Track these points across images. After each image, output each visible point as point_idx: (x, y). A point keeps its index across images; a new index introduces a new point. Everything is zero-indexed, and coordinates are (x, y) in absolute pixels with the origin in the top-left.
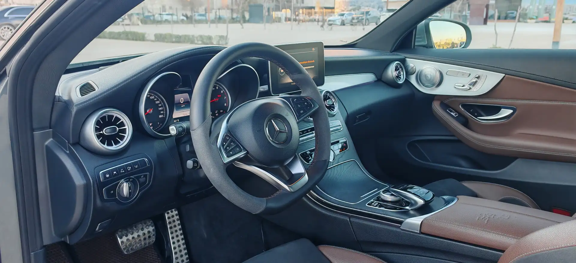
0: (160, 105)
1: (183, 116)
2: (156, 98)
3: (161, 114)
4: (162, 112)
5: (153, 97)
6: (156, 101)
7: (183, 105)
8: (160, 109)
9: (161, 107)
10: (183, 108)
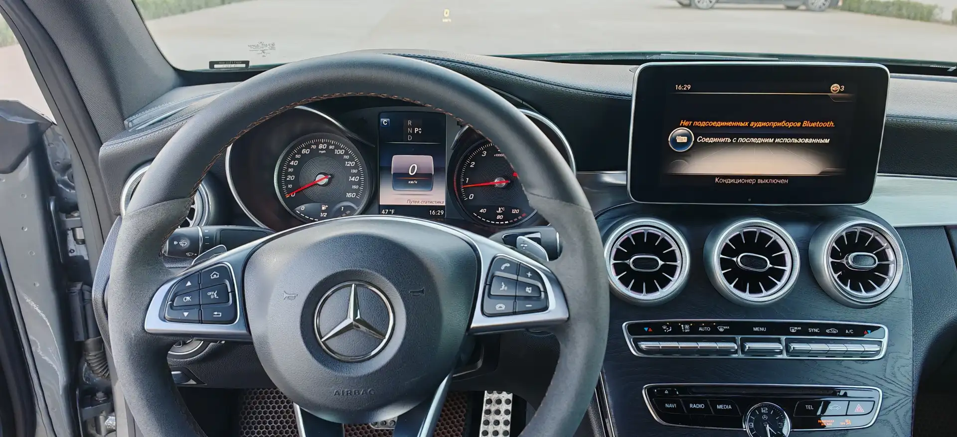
0: (355, 171)
1: (408, 204)
2: (350, 155)
3: (353, 191)
4: (354, 187)
5: (341, 152)
6: (348, 160)
7: (413, 180)
8: (353, 179)
9: (354, 175)
10: (414, 186)
